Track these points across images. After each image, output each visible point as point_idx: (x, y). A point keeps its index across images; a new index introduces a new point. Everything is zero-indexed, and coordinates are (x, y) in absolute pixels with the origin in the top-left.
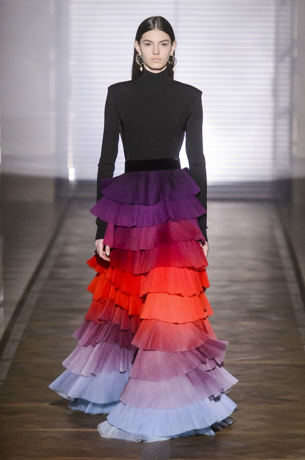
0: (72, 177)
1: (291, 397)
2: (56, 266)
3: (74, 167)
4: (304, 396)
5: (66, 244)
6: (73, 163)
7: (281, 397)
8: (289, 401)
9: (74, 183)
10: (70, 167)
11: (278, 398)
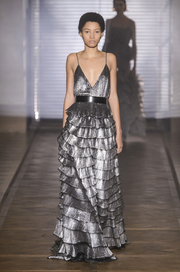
0: (37, 117)
1: (171, 250)
2: (27, 171)
3: (38, 111)
4: (179, 250)
5: (33, 158)
6: (38, 108)
7: (165, 250)
8: (170, 252)
9: (38, 121)
10: (36, 111)
11: (162, 250)
